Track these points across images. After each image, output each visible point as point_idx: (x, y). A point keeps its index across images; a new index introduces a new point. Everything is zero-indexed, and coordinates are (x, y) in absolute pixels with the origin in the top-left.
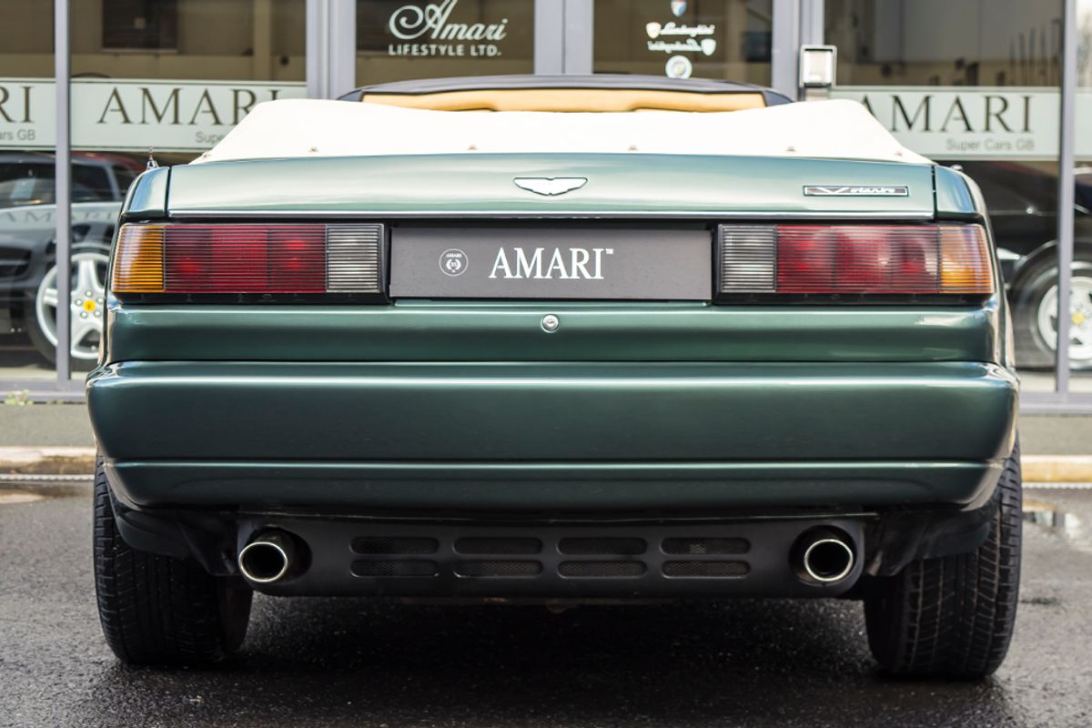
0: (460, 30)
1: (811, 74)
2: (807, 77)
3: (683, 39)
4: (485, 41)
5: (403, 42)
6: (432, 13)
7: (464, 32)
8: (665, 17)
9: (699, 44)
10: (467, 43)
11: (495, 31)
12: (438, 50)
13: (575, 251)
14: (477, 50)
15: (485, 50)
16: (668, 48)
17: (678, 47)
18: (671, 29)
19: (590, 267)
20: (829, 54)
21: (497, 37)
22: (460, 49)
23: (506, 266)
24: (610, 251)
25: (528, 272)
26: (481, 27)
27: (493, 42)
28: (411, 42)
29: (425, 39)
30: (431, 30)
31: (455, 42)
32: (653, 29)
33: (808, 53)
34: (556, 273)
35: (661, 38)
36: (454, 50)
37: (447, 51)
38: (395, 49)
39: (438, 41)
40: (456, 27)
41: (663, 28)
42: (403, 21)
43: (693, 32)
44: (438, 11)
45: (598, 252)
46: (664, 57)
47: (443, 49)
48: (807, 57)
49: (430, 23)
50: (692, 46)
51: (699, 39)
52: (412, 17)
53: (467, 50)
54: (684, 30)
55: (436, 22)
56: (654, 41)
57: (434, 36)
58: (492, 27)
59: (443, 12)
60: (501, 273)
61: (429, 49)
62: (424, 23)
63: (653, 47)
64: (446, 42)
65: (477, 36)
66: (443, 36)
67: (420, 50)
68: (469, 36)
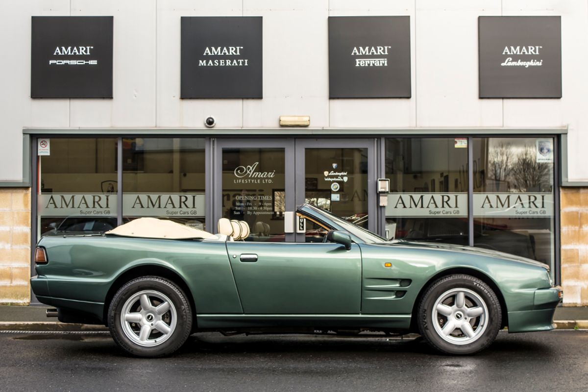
0: (259, 174)
1: (381, 188)
2: (380, 190)
3: (337, 177)
4: (268, 178)
5: (239, 179)
6: (249, 168)
7: (261, 175)
8: (330, 169)
9: (342, 178)
10: (261, 178)
11: (271, 175)
12: (251, 181)
14: (265, 181)
15: (268, 181)
16: (331, 180)
17: (335, 179)
18: (332, 173)
20: (387, 182)
21: (272, 176)
22: (259, 181)
26: (266, 173)
27: (270, 178)
29: (247, 177)
30: (249, 174)
31: (257, 178)
32: (326, 173)
33: (380, 182)
35: (329, 176)
36: (257, 181)
37: (254, 181)
38: (236, 181)
39: (251, 178)
40: (258, 173)
41: (329, 173)
42: (239, 171)
43: (340, 174)
44: (251, 168)
46: (331, 183)
47: (253, 181)
48: (380, 183)
49: (248, 172)
50: (340, 179)
51: (342, 177)
52: (242, 170)
53: (261, 181)
54: (337, 174)
55: (250, 172)
56: (326, 177)
57: (250, 176)
58: (270, 173)
59: (253, 168)
61: (248, 181)
62: (246, 172)
63: (326, 179)
64: (254, 178)
65: (264, 176)
66: (253, 176)
67: (245, 182)
68: (262, 176)
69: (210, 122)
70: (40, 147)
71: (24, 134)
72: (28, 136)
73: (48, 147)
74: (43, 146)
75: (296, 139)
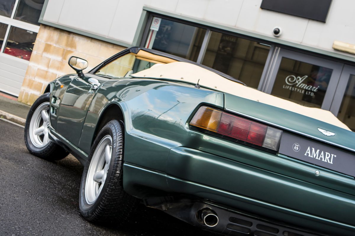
4: (311, 91)
5: (288, 85)
6: (299, 79)
10: (306, 90)
11: (315, 89)
12: (297, 90)
13: (327, 153)
14: (308, 93)
15: (310, 94)
19: (330, 159)
21: (315, 90)
22: (303, 91)
23: (309, 153)
24: (335, 156)
25: (315, 156)
26: (311, 87)
27: (313, 92)
28: (290, 86)
29: (294, 86)
30: (297, 84)
31: (302, 89)
34: (321, 158)
36: (302, 91)
37: (299, 91)
38: (285, 87)
39: (298, 88)
40: (304, 85)
42: (290, 79)
44: (300, 79)
45: (333, 155)
47: (298, 90)
49: (297, 82)
52: (293, 79)
53: (305, 92)
55: (299, 82)
57: (297, 86)
59: (302, 80)
60: (308, 154)
61: (295, 89)
62: (295, 81)
64: (300, 88)
65: (309, 89)
66: (300, 86)
67: (292, 89)
68: (307, 88)
69: (276, 32)
70: (153, 24)
71: (144, 10)
72: (145, 12)
73: (158, 25)
74: (156, 23)
75: (345, 65)
